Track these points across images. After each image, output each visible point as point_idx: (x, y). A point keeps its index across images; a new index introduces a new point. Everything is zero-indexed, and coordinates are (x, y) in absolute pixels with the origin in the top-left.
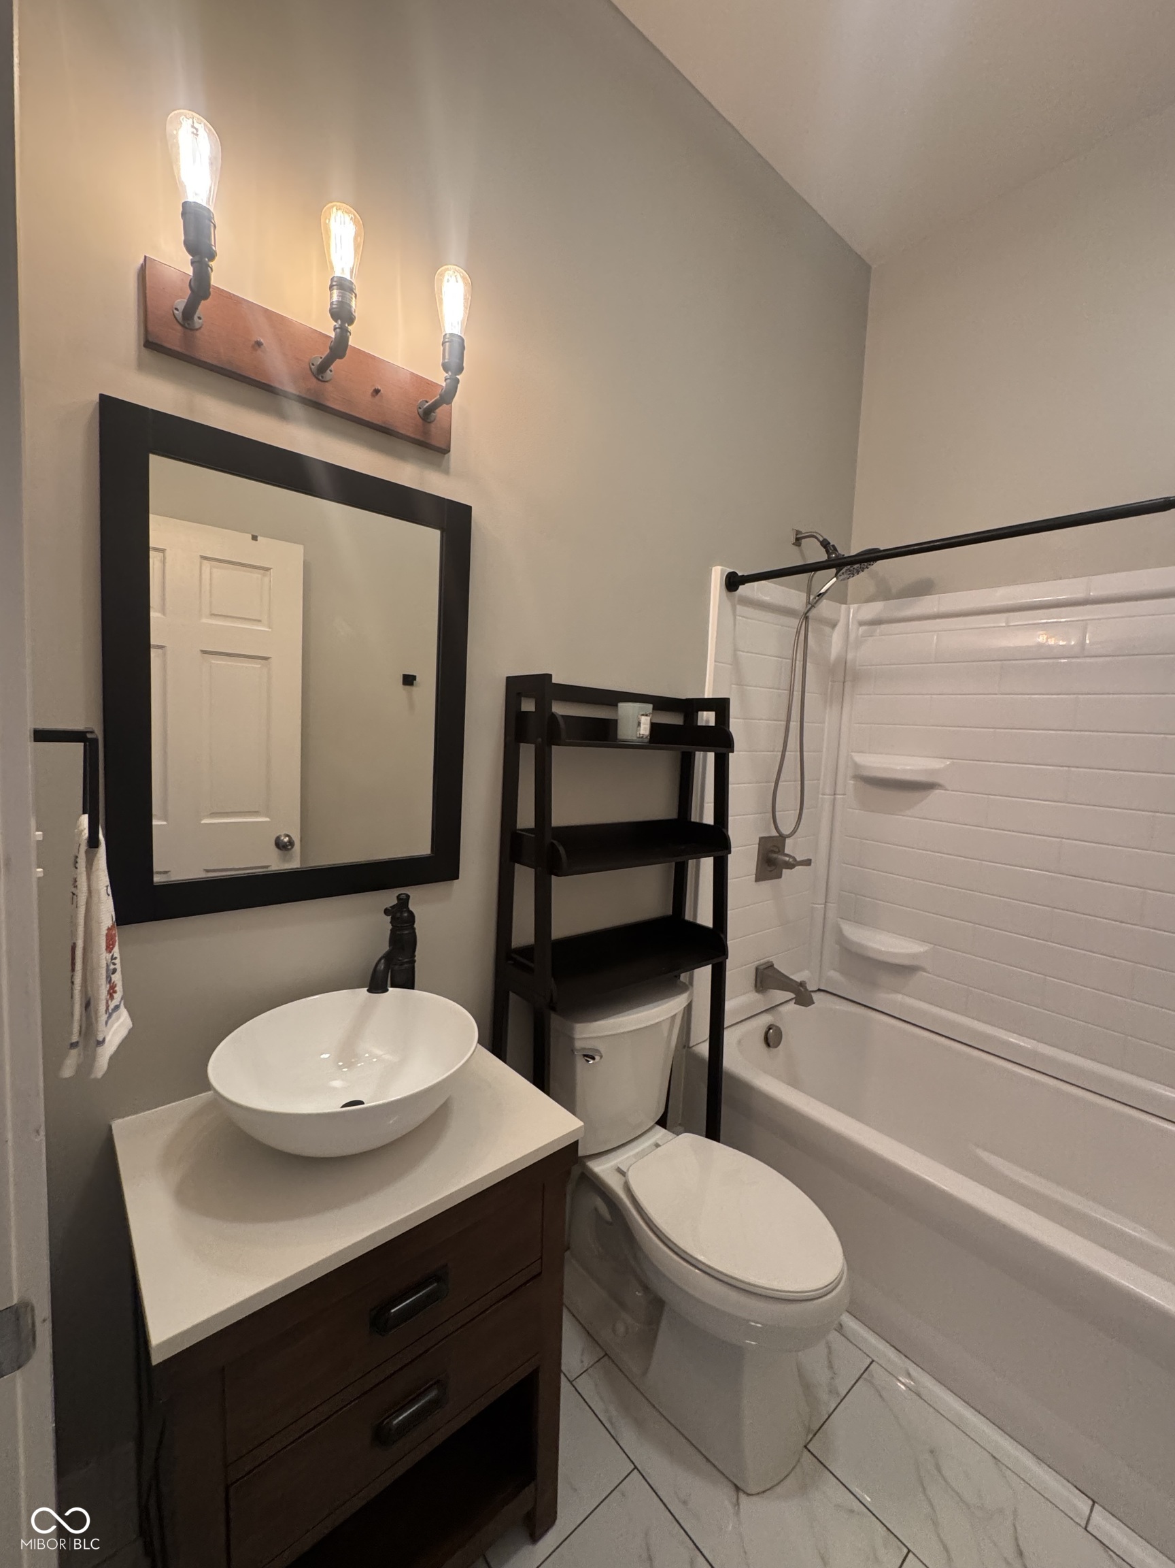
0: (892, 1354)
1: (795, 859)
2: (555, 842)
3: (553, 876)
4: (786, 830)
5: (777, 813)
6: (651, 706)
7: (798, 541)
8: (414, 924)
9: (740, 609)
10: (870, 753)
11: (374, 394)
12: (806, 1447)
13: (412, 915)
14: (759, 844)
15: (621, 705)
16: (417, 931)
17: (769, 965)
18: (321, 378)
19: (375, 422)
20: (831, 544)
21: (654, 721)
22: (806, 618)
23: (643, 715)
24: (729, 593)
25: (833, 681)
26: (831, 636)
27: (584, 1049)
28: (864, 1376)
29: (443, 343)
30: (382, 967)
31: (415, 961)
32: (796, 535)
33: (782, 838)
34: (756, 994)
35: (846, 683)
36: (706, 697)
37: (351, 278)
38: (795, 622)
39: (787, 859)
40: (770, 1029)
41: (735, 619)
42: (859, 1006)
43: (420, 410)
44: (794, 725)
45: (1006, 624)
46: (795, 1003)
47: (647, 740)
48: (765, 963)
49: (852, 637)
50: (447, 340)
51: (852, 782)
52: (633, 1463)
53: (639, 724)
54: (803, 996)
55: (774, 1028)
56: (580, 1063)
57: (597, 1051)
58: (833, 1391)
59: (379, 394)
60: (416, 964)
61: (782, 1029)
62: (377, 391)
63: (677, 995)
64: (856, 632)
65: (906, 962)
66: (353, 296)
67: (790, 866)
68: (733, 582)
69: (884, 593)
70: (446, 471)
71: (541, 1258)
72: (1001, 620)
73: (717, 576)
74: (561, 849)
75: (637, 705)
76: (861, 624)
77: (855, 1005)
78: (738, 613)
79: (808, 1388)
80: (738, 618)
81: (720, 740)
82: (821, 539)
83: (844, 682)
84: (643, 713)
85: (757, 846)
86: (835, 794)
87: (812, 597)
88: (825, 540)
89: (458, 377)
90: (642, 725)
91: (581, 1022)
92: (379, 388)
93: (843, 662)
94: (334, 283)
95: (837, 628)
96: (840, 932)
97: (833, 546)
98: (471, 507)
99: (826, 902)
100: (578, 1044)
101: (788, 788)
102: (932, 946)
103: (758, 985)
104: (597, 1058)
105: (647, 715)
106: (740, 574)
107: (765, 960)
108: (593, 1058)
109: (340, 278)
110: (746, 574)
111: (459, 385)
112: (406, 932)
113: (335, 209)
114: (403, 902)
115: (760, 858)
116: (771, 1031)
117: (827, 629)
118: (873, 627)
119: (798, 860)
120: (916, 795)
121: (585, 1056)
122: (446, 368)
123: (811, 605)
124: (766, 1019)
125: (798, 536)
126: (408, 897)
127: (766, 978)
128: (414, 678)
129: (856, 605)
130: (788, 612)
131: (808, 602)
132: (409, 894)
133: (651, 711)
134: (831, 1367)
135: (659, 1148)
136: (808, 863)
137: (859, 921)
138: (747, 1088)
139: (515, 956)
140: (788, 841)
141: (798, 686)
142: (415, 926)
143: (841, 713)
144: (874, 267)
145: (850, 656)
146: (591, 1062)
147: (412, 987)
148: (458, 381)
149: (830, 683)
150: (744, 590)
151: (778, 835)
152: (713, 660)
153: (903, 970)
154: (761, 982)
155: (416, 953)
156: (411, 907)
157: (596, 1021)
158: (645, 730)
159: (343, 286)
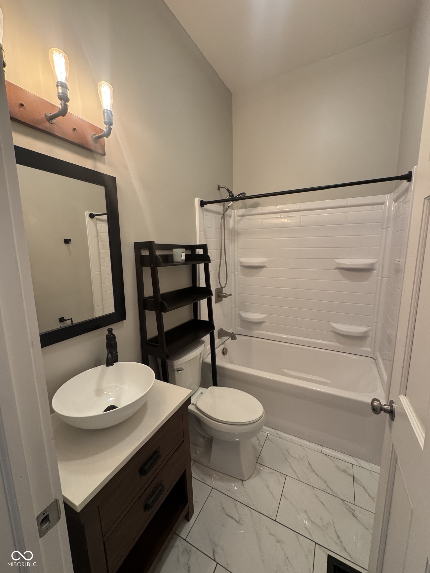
0: (272, 430)
1: (227, 294)
2: (162, 301)
3: (163, 313)
4: (223, 286)
5: (220, 280)
6: (184, 249)
7: (219, 189)
8: (115, 339)
9: (205, 213)
10: (244, 258)
11: (74, 130)
12: (257, 462)
13: (114, 335)
14: (216, 291)
15: (174, 250)
16: (117, 341)
17: (221, 329)
18: (51, 122)
19: (76, 142)
20: (230, 191)
21: (186, 254)
22: (224, 215)
23: (182, 253)
24: (201, 207)
25: (232, 235)
26: (230, 221)
27: (177, 369)
28: (267, 438)
29: (104, 113)
30: (110, 356)
31: (117, 352)
32: (218, 186)
33: (222, 288)
34: (219, 339)
35: (236, 236)
36: (197, 244)
37: (66, 82)
38: (220, 216)
39: (225, 295)
40: (224, 349)
41: (203, 216)
42: (248, 337)
43: (93, 138)
44: (223, 250)
45: (280, 216)
46: (231, 339)
47: (184, 261)
48: (220, 329)
49: (236, 220)
50: (105, 112)
51: (240, 267)
52: (212, 487)
53: (182, 256)
54: (233, 336)
55: (225, 349)
56: (176, 373)
57: (181, 368)
58: (260, 445)
59: (76, 130)
60: (118, 353)
61: (227, 349)
62: (75, 129)
63: (201, 345)
64: (237, 219)
65: (260, 321)
66: (68, 90)
67: (225, 297)
68: (202, 204)
69: (245, 207)
70: (104, 163)
71: (184, 436)
72: (278, 215)
73: (197, 202)
74: (165, 303)
75: (180, 249)
76: (239, 216)
77: (246, 336)
78: (204, 214)
79: (254, 447)
80: (204, 216)
81: (205, 259)
82: (227, 189)
83: (235, 235)
84: (183, 252)
85: (215, 292)
86: (235, 272)
87: (225, 208)
88: (228, 189)
89: (111, 127)
90: (183, 256)
91: (175, 360)
92: (76, 128)
93: (234, 229)
94: (59, 84)
95: (231, 218)
96: (240, 315)
97: (231, 191)
98: (115, 178)
99: (235, 306)
100: (176, 367)
101: (223, 271)
102: (267, 315)
103: (219, 336)
104: (182, 370)
105: (184, 253)
106: (204, 201)
107: (220, 328)
108: (181, 371)
109: (61, 82)
110: (207, 201)
111: (112, 131)
112: (113, 342)
113: (54, 51)
114: (110, 331)
115: (216, 295)
116: (224, 350)
117: (229, 218)
118: (242, 217)
119: (228, 294)
120: (259, 270)
121: (178, 371)
122: (106, 123)
123: (225, 211)
124: (222, 346)
125: (219, 187)
126: (112, 329)
127: (222, 333)
128: (70, 240)
129: (236, 210)
130: (218, 213)
131: (224, 210)
132: (112, 328)
133: (184, 251)
134: (258, 439)
135: (203, 394)
136: (230, 295)
137: (245, 310)
138: (223, 369)
139: (148, 343)
140: (223, 289)
141: (223, 238)
142: (116, 339)
143: (235, 245)
144: (233, 94)
145: (236, 227)
146: (181, 372)
147: (118, 362)
148: (111, 129)
149: (231, 236)
150: (206, 206)
151: (221, 287)
152: (199, 231)
153: (259, 323)
154: (220, 335)
155: (117, 349)
156: (114, 333)
157: (179, 359)
158: (183, 258)
159: (63, 86)
